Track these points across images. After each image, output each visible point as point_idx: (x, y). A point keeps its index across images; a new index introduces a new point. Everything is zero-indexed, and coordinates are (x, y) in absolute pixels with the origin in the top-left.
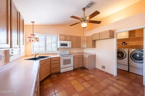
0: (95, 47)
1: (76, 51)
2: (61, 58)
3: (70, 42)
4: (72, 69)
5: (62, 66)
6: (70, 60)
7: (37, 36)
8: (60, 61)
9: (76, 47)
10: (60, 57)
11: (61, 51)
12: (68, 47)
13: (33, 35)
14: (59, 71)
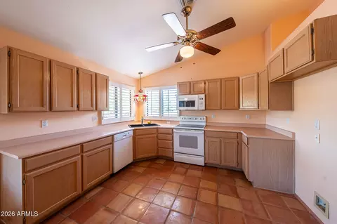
1: (225, 120)
2: (174, 130)
3: (203, 96)
5: (177, 147)
6: (196, 138)
8: (173, 137)
9: (221, 109)
10: (172, 129)
11: (186, 117)
12: (195, 108)
13: (141, 91)
14: (171, 156)
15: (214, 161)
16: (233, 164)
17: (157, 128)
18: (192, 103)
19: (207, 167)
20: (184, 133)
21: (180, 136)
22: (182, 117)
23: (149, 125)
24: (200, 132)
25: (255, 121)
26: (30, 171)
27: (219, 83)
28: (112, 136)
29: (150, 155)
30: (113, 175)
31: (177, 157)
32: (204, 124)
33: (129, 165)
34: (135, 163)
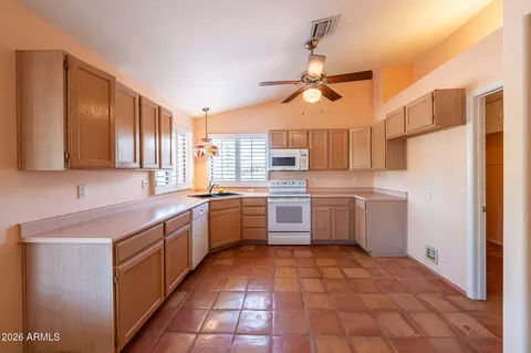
0: (404, 167)
1: (332, 183)
2: (269, 200)
3: (306, 151)
4: (306, 239)
5: (273, 224)
6: (301, 208)
7: (215, 142)
8: (267, 209)
9: (328, 169)
10: (266, 198)
11: (279, 181)
12: (296, 168)
13: (206, 140)
14: (264, 238)
15: (324, 237)
16: (345, 237)
17: (241, 199)
18: (290, 161)
19: (315, 246)
20: (283, 202)
21: (277, 208)
22: (272, 181)
23: (221, 194)
24: (305, 200)
25: (363, 184)
26: (121, 263)
27: (325, 135)
28: (190, 210)
29: (230, 241)
30: (191, 274)
31: (273, 239)
32: (304, 190)
33: (206, 257)
34: (212, 254)
